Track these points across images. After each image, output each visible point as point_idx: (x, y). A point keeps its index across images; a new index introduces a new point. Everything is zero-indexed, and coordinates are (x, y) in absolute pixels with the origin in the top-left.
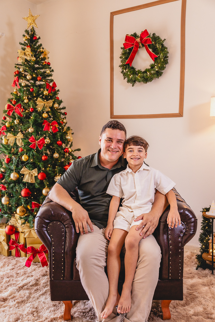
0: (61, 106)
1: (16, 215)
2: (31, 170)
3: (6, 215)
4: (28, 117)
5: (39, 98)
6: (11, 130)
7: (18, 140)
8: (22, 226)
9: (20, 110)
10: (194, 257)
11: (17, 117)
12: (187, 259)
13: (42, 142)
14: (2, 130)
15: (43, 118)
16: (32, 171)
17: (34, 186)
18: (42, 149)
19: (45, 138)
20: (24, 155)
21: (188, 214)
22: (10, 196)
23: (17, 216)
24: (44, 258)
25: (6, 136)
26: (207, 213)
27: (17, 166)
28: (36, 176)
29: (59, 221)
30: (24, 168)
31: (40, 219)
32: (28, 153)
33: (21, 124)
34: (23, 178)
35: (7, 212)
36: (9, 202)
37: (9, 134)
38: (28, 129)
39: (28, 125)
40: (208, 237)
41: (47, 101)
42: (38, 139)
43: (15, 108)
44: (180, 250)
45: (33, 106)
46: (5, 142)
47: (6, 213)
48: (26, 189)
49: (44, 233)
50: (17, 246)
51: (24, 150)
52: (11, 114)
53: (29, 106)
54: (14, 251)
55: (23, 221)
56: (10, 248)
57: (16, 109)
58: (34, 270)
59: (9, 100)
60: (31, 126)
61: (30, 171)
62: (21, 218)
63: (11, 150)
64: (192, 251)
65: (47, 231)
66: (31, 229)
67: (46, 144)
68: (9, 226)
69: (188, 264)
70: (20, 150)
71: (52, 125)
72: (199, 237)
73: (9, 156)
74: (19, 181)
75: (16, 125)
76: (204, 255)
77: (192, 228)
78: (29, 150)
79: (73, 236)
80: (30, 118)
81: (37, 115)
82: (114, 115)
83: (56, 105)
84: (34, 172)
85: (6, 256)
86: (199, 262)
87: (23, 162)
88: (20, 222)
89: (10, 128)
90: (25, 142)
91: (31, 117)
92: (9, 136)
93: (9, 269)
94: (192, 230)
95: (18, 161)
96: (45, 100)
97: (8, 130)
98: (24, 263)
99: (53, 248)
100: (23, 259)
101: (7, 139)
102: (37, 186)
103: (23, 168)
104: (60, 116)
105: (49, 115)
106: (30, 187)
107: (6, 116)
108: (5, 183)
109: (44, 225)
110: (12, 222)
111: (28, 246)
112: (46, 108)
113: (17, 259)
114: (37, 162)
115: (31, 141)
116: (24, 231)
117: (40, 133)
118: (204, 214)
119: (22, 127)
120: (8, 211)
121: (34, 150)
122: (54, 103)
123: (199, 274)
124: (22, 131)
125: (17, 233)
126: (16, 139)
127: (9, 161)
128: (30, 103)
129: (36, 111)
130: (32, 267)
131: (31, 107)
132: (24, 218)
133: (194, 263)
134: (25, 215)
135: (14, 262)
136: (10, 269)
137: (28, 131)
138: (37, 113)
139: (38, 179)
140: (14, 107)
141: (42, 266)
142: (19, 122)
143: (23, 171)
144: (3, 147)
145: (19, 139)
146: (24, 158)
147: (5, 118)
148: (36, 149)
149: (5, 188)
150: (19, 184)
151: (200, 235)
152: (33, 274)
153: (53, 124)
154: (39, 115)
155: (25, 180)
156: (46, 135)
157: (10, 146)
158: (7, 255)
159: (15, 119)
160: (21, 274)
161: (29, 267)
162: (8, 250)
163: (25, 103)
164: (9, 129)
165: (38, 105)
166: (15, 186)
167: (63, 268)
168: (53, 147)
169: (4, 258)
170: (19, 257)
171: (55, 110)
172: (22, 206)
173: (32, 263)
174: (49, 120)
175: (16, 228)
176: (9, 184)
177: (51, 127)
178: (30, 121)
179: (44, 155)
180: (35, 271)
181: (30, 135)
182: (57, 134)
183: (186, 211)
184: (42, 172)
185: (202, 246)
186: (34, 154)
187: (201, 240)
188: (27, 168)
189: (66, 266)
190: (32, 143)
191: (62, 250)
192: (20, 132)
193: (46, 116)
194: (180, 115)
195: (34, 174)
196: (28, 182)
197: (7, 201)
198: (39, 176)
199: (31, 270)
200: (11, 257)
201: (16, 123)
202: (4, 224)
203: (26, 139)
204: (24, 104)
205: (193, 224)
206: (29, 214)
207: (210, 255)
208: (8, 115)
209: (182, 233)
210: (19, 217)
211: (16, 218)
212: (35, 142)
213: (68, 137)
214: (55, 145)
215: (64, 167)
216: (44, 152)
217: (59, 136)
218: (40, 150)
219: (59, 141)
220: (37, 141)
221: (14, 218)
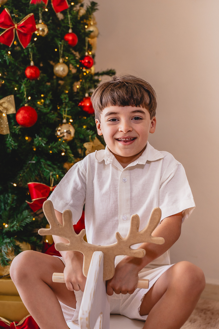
13: (29, 26)
18: (28, 48)
28: (12, 115)
42: (18, 21)
67: (39, 37)
84: (6, 105)
102: (12, 143)
115: (0, 24)
139: (17, 124)
179: (32, 64)
184: (26, 105)
186: (5, 61)
190: (3, 30)
195: (7, 109)
198: (20, 117)
212: (11, 26)
213: (91, 29)
214: (60, 43)
215: (80, 104)
216: (31, 56)
217: (70, 22)
218: (24, 48)
219: (71, 33)
220: (18, 25)
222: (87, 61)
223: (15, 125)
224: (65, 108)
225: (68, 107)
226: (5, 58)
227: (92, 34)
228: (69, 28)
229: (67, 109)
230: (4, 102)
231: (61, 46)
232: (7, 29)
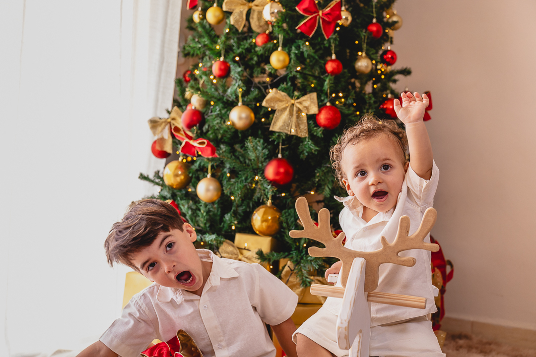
2: (298, 98)
7: (256, 13)
16: (299, 100)
20: (277, 49)
28: (313, 115)
30: (276, 93)
34: (270, 120)
42: (323, 6)
46: (215, 16)
67: (342, 27)
84: (306, 104)
101: (224, 9)
102: (312, 147)
126: (250, 11)
139: (317, 125)
143: (272, 99)
145: (260, 12)
146: (277, 59)
155: (278, 125)
172: (269, 203)
179: (334, 57)
184: (330, 104)
186: (302, 53)
190: (303, 17)
195: (307, 108)
196: (286, 132)
197: (213, 191)
198: (323, 118)
212: (315, 13)
213: (395, 19)
214: (363, 34)
215: (382, 106)
216: (333, 47)
217: (374, 10)
218: (326, 38)
219: (374, 23)
220: (323, 11)
221: (233, 246)
222: (390, 56)
223: (315, 127)
224: (368, 110)
225: (372, 109)
226: (303, 49)
227: (396, 25)
228: (373, 17)
229: (370, 111)
230: (304, 100)
231: (365, 38)
232: (310, 17)
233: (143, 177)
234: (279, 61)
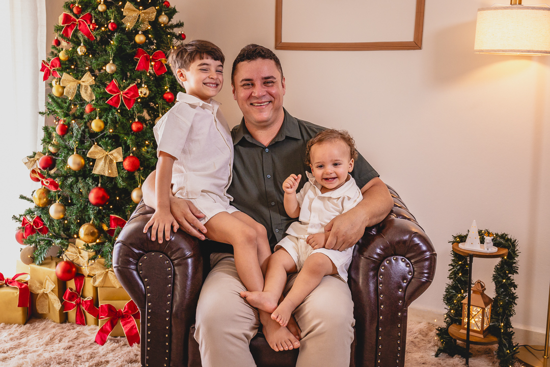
0: (174, 21)
1: (77, 240)
2: (110, 151)
3: (58, 241)
4: (105, 41)
5: (128, 2)
6: (70, 68)
7: (83, 87)
8: (90, 264)
9: (89, 26)
10: (434, 333)
11: (82, 40)
12: (420, 335)
13: (132, 93)
14: (53, 66)
15: (136, 45)
16: (110, 153)
17: (116, 184)
18: (133, 108)
19: (139, 86)
21: (419, 244)
22: (66, 203)
23: (80, 243)
24: (133, 328)
25: (60, 79)
26: (461, 245)
27: (82, 142)
28: (120, 163)
29: (162, 252)
30: (96, 147)
31: (123, 247)
32: (103, 115)
33: (91, 56)
34: (93, 166)
35: (60, 235)
36: (65, 215)
37: (65, 76)
38: (104, 66)
39: (105, 57)
40: (461, 293)
41: (145, 9)
42: (125, 88)
43: (79, 21)
44: (400, 314)
45: (115, 19)
46: (58, 91)
47: (57, 236)
48: (100, 188)
49: (132, 274)
50: (80, 303)
51: (95, 109)
52: (71, 33)
53: (108, 19)
54: (72, 314)
55: (92, 253)
56: (65, 307)
57: (80, 24)
58: (113, 350)
59: (67, 5)
60: (110, 60)
61: (107, 153)
62: (88, 247)
63: (69, 109)
64: (431, 322)
65: (137, 270)
66: (107, 270)
67: (142, 98)
68: (63, 263)
69: (420, 345)
70: (87, 108)
71: (153, 60)
72: (445, 293)
73: (64, 121)
74: (85, 172)
75: (80, 58)
76: (453, 329)
77: (426, 271)
78: (106, 110)
79: (189, 283)
80: (108, 43)
81: (124, 37)
82: (283, 41)
83: (163, 19)
84: (115, 155)
85: (58, 323)
86: (442, 343)
87: (93, 135)
88: (86, 254)
89: (67, 63)
90: (97, 93)
91: (112, 42)
92: (65, 80)
93: (61, 348)
94: (426, 275)
95: (84, 131)
96: (141, 8)
97: (64, 66)
98: (93, 337)
99: (150, 304)
100: (92, 329)
101: (61, 85)
102: (121, 184)
103: (93, 147)
104: (171, 41)
105: (147, 38)
106: (107, 185)
107: (60, 39)
108: (57, 176)
109: (131, 259)
110: (70, 254)
111: (101, 303)
112: (142, 23)
113: (79, 328)
114: (122, 135)
115: (109, 91)
116: (93, 273)
117: (129, 74)
118: (456, 248)
119: (93, 61)
120: (62, 233)
121: (117, 111)
122: (159, 13)
123: (440, 364)
124: (92, 71)
125: (79, 277)
126: (79, 86)
127: (66, 130)
128: (110, 12)
129: (122, 28)
130: (109, 345)
131: (112, 21)
132: (95, 247)
133: (432, 344)
134: (95, 241)
135: (72, 334)
136: (64, 347)
137: (105, 70)
138: (124, 34)
139: (123, 169)
140: (77, 20)
141: (128, 343)
142: (87, 51)
143: (94, 152)
144: (53, 103)
145: (86, 86)
146: (96, 126)
147: (58, 43)
148: (120, 108)
149: (56, 186)
150: (85, 179)
151: (447, 289)
152: (110, 359)
153: (155, 58)
154: (127, 37)
155: (97, 171)
156: (141, 79)
157: (67, 101)
158: (58, 321)
159: (79, 44)
160: (85, 358)
161: (102, 344)
162: (61, 311)
163: (99, 11)
164: (65, 64)
165: (125, 16)
166: (77, 181)
167: (167, 344)
168: (155, 105)
169: (54, 327)
170: (84, 325)
171: (162, 28)
172: (91, 222)
173: (109, 337)
174: (148, 48)
175: (78, 268)
176: (65, 177)
177: (153, 63)
178: (108, 49)
179: (137, 120)
180: (113, 353)
181: (108, 79)
182: (164, 77)
183: (414, 237)
184: (131, 155)
185: (450, 311)
186: (116, 117)
187: (448, 299)
188: (101, 146)
189: (174, 341)
190: (112, 96)
191: (167, 310)
192: (89, 73)
193: (142, 41)
194: (416, 45)
195: (116, 158)
196: (102, 174)
197: (60, 212)
198: (126, 164)
199: (105, 350)
200: (68, 324)
201: (80, 53)
202: (53, 258)
203: (99, 88)
204: (97, 14)
205: (427, 263)
206: (104, 239)
207: (464, 329)
208: (65, 36)
209: (405, 281)
210: (85, 245)
211: (77, 248)
212: (117, 93)
214: (159, 101)
216: (136, 113)
217: (167, 83)
218: (128, 109)
219: (168, 93)
220: (123, 92)
221: (75, 247)
226: (116, 115)
230: (114, 153)
232: (115, 95)
233: (22, 197)
234: (97, 126)
